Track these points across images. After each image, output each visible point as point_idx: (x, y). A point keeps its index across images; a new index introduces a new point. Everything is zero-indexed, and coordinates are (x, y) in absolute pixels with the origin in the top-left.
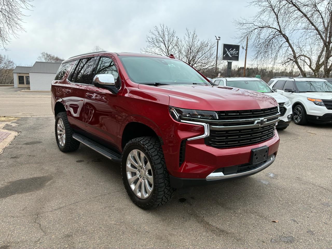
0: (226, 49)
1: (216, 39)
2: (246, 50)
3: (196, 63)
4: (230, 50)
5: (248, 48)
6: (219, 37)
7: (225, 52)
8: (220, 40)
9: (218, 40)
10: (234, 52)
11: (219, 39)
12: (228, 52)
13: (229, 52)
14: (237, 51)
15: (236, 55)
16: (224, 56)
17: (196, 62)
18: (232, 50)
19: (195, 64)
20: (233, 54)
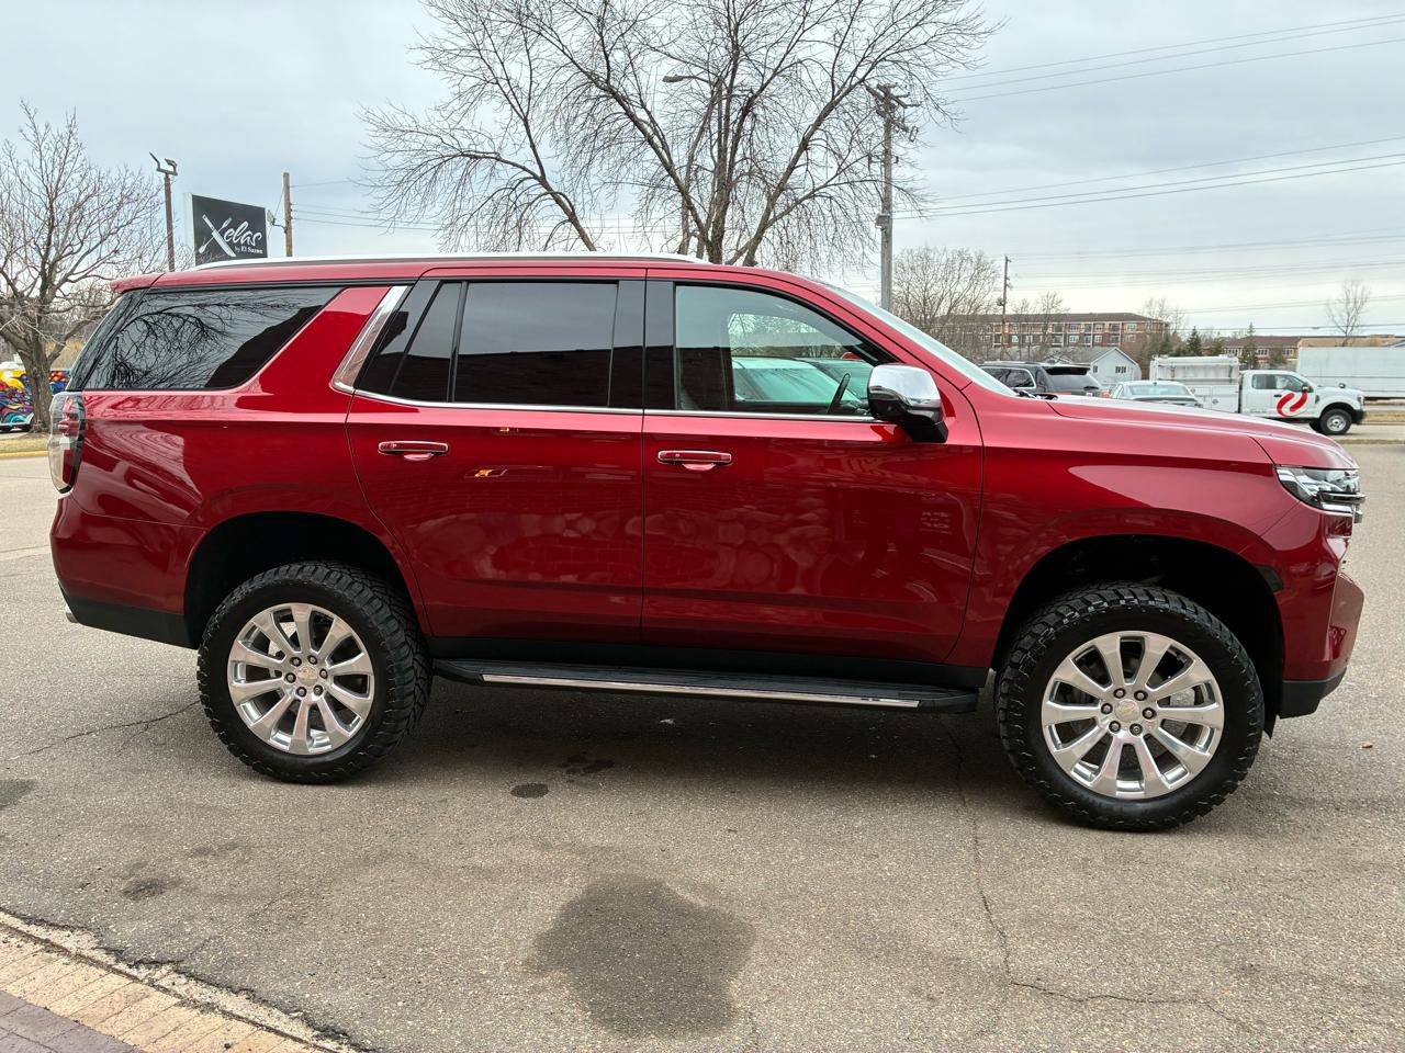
0: (206, 220)
1: (159, 170)
2: (287, 230)
3: (72, 278)
4: (225, 225)
5: (293, 224)
6: (170, 163)
7: (201, 234)
8: (175, 174)
9: (167, 173)
10: (242, 233)
11: (171, 169)
12: (215, 234)
13: (222, 234)
14: (259, 234)
15: (252, 247)
16: (202, 250)
17: (71, 273)
18: (234, 225)
19: (65, 280)
20: (239, 245)
